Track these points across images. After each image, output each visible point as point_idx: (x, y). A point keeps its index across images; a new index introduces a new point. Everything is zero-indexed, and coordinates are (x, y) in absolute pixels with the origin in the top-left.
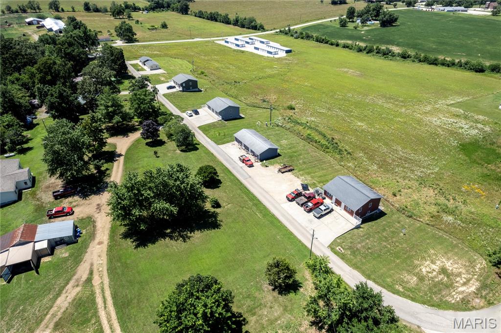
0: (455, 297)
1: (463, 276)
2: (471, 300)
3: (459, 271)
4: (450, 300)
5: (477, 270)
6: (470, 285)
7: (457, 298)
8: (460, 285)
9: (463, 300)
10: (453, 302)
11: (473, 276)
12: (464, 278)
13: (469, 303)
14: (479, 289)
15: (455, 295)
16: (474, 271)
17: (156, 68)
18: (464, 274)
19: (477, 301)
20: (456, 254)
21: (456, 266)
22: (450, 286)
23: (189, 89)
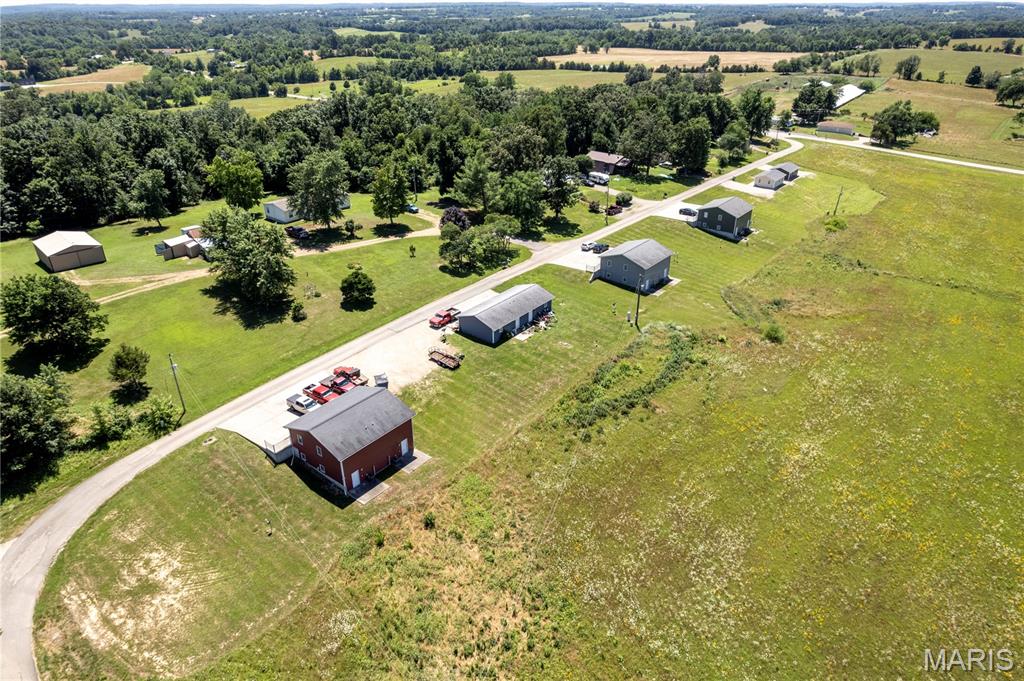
0: (75, 597)
1: (131, 623)
2: (60, 623)
3: (147, 617)
4: (68, 588)
5: (146, 655)
6: (102, 631)
7: (71, 600)
8: (104, 611)
9: (63, 609)
10: (63, 592)
11: (128, 641)
12: (125, 623)
13: (54, 620)
14: (85, 645)
15: (79, 597)
16: (144, 647)
17: (766, 184)
18: (136, 624)
19: (54, 634)
20: (203, 620)
21: (163, 613)
22: (104, 592)
23: (715, 228)
